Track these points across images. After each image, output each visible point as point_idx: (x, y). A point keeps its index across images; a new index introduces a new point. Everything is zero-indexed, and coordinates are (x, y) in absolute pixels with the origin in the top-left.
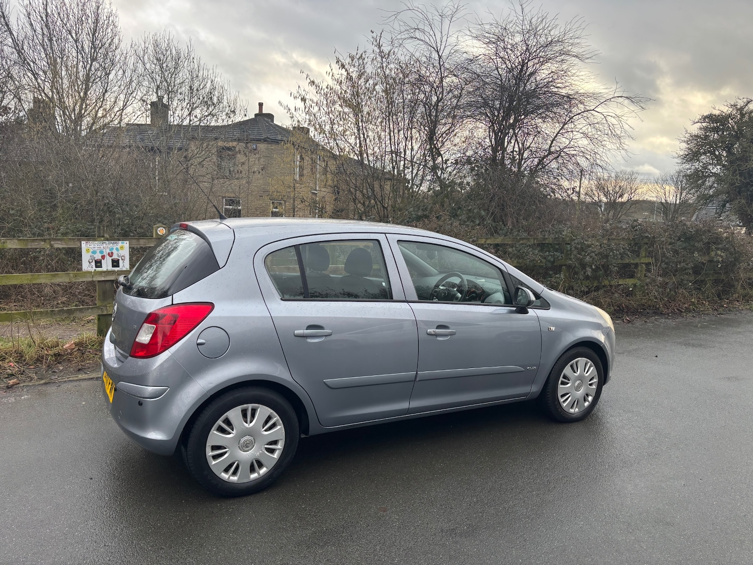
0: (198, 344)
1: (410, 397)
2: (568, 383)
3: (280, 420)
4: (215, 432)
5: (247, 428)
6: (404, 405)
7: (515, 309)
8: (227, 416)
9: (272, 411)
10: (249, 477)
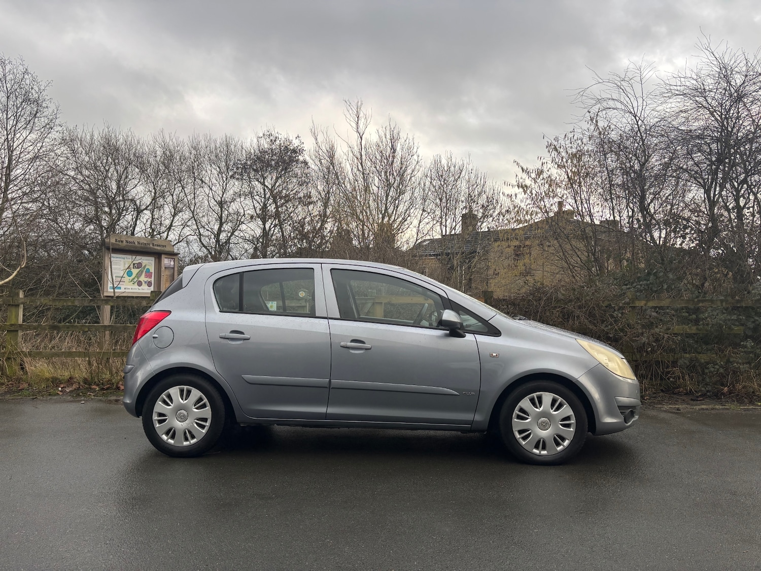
0: (154, 338)
1: (328, 404)
2: (528, 419)
3: (208, 402)
4: (160, 403)
5: (182, 404)
6: (322, 410)
7: (448, 332)
8: (168, 392)
9: (202, 394)
10: (183, 443)
